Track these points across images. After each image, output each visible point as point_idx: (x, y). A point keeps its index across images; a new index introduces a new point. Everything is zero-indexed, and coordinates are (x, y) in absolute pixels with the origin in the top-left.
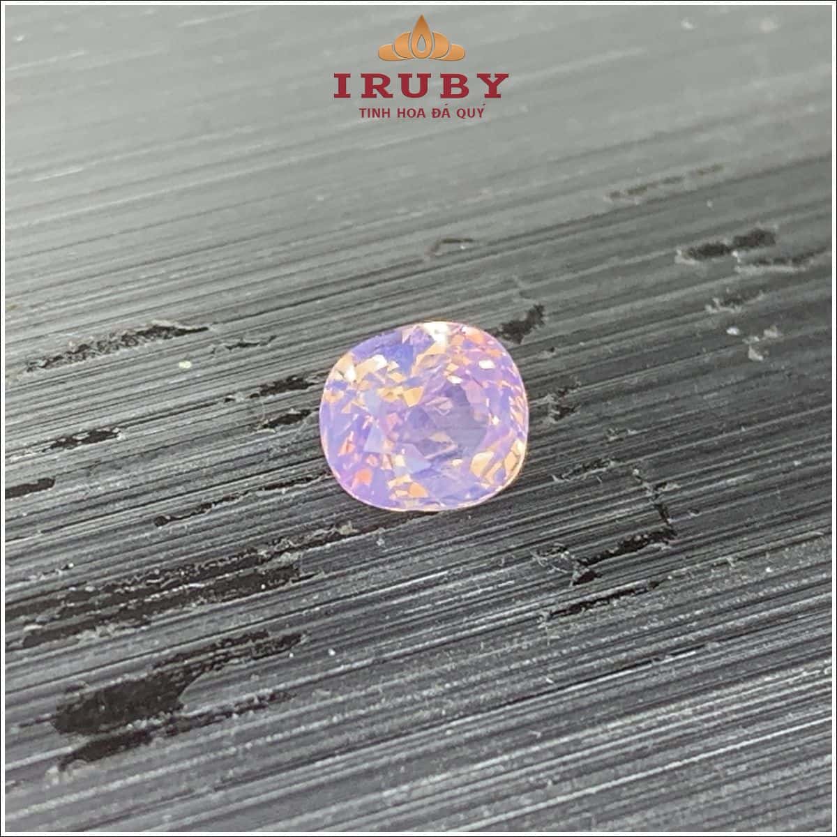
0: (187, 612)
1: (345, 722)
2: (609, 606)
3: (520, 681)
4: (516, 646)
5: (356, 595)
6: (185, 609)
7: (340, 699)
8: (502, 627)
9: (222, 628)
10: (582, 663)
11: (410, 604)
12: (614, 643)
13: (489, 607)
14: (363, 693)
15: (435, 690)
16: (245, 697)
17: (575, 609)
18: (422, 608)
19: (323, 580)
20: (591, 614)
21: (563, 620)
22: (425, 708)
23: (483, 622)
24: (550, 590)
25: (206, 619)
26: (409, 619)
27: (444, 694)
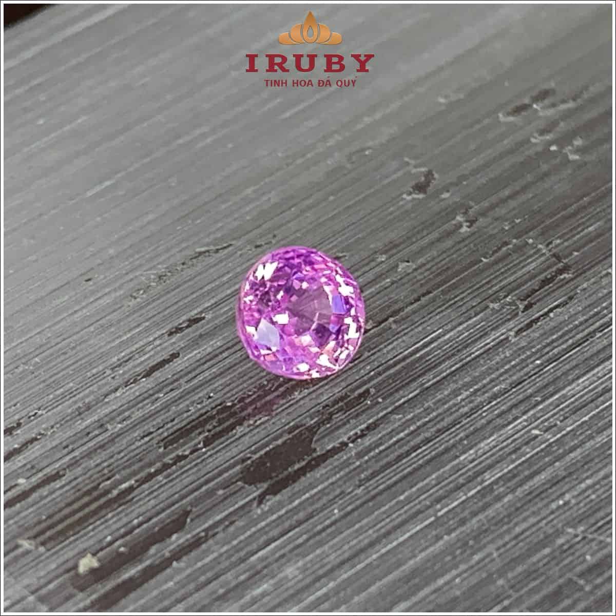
0: (294, 399)
1: (419, 428)
2: (548, 318)
3: (514, 374)
4: (502, 356)
5: (391, 359)
6: (293, 397)
7: (409, 417)
8: (490, 349)
9: (319, 401)
10: (548, 353)
11: (428, 354)
12: (561, 337)
13: (476, 340)
14: (422, 409)
15: (465, 394)
16: (352, 433)
17: (529, 326)
18: (436, 353)
19: (369, 357)
20: (540, 326)
21: (524, 333)
22: (463, 406)
23: (476, 349)
24: (509, 320)
25: (307, 399)
26: (429, 362)
27: (471, 395)
